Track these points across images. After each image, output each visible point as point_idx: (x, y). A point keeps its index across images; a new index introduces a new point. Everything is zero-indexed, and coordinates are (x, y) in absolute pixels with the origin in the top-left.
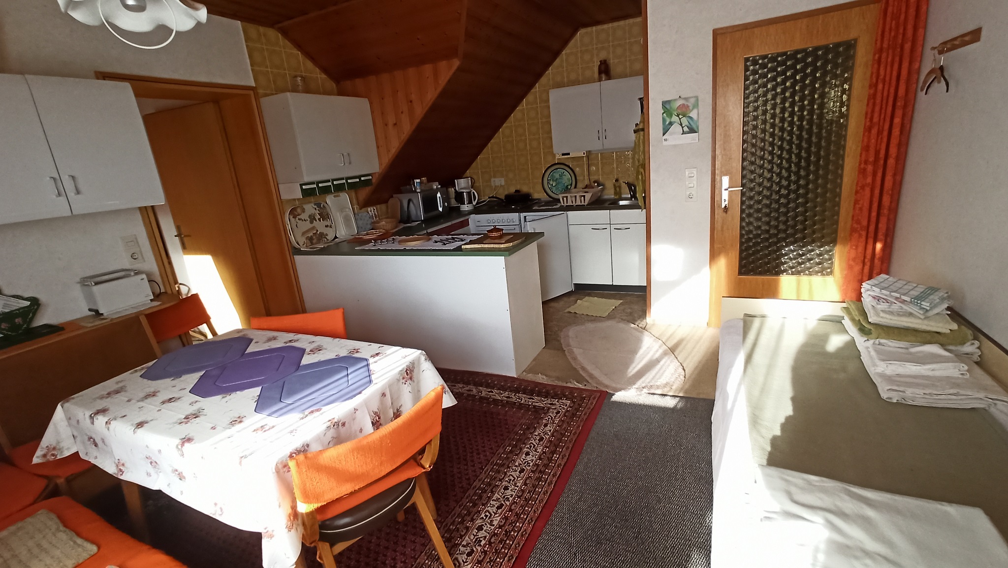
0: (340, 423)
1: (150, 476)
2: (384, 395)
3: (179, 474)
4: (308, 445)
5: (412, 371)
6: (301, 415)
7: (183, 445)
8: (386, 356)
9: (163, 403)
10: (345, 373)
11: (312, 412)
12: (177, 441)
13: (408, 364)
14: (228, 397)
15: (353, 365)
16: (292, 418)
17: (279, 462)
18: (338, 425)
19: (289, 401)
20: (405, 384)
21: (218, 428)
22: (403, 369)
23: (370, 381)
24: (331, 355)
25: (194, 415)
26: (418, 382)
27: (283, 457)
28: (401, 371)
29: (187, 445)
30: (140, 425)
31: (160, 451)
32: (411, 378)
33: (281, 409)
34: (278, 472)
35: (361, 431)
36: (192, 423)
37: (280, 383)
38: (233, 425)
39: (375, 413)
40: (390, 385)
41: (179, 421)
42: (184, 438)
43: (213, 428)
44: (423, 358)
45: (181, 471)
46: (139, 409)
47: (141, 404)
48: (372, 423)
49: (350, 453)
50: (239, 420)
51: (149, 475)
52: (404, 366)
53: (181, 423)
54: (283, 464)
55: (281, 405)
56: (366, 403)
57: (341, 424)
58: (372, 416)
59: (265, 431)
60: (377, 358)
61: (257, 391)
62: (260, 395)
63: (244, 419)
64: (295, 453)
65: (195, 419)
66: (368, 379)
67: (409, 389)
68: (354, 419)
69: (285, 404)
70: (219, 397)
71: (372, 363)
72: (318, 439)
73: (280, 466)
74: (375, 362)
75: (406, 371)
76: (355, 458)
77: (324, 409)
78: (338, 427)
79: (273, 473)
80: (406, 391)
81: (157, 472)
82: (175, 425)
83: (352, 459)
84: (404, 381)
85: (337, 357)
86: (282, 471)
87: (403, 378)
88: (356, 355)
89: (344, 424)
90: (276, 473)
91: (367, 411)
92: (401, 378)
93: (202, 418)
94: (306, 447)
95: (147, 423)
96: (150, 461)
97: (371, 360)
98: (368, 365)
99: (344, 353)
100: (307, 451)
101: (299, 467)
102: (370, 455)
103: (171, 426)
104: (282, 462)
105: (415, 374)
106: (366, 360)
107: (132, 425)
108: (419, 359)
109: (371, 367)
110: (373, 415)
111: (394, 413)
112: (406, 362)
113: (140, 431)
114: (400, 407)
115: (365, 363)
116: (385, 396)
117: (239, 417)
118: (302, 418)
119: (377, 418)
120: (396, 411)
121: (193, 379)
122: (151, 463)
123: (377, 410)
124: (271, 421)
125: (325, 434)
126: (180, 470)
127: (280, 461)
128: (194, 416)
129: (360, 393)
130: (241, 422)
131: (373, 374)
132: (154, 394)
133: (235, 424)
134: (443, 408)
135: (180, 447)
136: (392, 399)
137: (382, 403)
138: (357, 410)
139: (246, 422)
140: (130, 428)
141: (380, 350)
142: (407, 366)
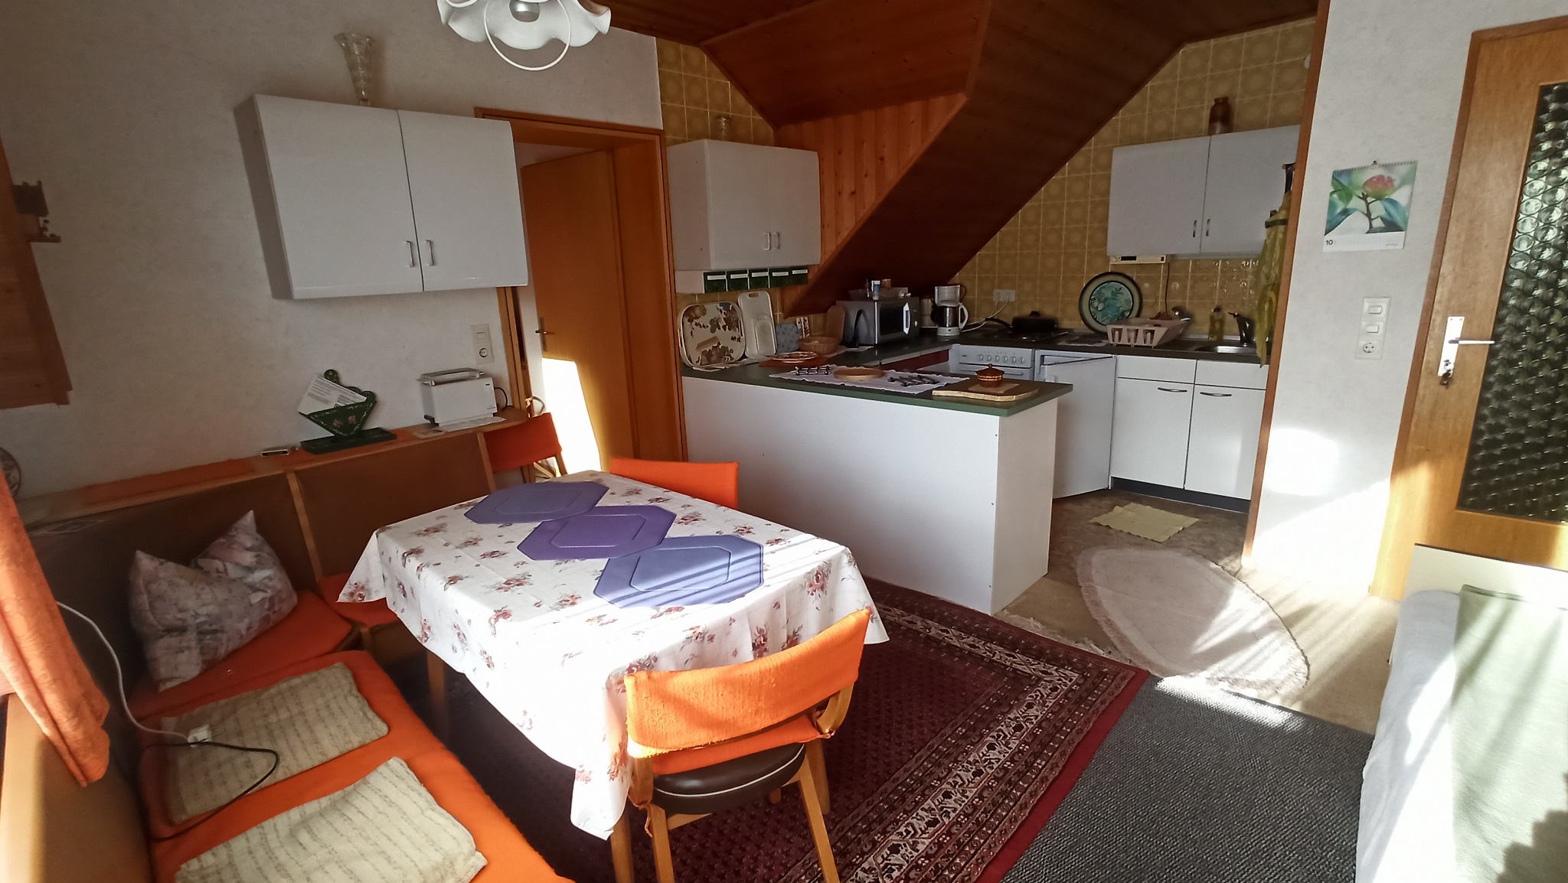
0: (707, 635)
1: (456, 652)
2: (777, 605)
3: (487, 659)
4: (656, 659)
5: (825, 576)
6: (654, 612)
7: (496, 620)
8: (790, 546)
9: (484, 556)
10: (725, 561)
11: (670, 610)
12: (490, 613)
13: (820, 564)
14: (563, 565)
15: (738, 551)
16: (642, 613)
17: (613, 674)
18: (704, 637)
19: (641, 588)
20: (812, 594)
21: (544, 606)
22: (813, 570)
23: (760, 581)
24: (711, 531)
25: (518, 580)
26: (833, 596)
27: (618, 669)
28: (809, 573)
29: (501, 620)
30: (453, 580)
31: (469, 621)
32: (822, 588)
33: (629, 596)
34: (609, 688)
35: (735, 653)
36: (513, 591)
37: (634, 558)
38: (563, 606)
39: (760, 631)
40: (789, 592)
41: (498, 586)
42: (500, 611)
43: (538, 605)
44: (846, 559)
45: (490, 655)
46: (455, 559)
47: (459, 552)
48: (753, 644)
49: (713, 685)
50: (571, 601)
51: (454, 649)
52: (815, 566)
53: (499, 589)
54: (619, 679)
55: (629, 591)
56: (749, 613)
57: (708, 637)
58: (755, 635)
59: (602, 625)
60: (776, 547)
61: (601, 563)
62: (604, 570)
63: (577, 601)
64: (637, 667)
65: (517, 587)
66: (757, 576)
67: (817, 603)
68: (728, 634)
69: (635, 591)
70: (552, 562)
71: (767, 553)
72: (671, 652)
73: (614, 681)
74: (773, 552)
75: (816, 575)
76: (720, 695)
77: (688, 609)
78: (702, 641)
79: (603, 689)
80: (812, 604)
81: (463, 649)
82: (493, 589)
83: (715, 695)
84: (810, 590)
85: (718, 534)
86: (614, 688)
87: (811, 585)
88: (746, 537)
89: (711, 639)
90: (605, 690)
91: (748, 626)
92: (807, 584)
93: (526, 587)
94: (653, 661)
95: (461, 579)
96: (457, 631)
97: (767, 549)
98: (760, 555)
99: (728, 531)
100: (653, 667)
101: (637, 690)
102: (742, 696)
103: (487, 590)
104: (616, 676)
105: (829, 582)
106: (760, 546)
107: (444, 578)
108: (839, 559)
109: (766, 559)
110: (757, 633)
111: (788, 638)
112: (817, 562)
113: (451, 588)
114: (799, 629)
115: (757, 551)
116: (779, 607)
117: (572, 596)
118: (654, 617)
119: (762, 639)
120: (791, 634)
121: (523, 530)
122: (459, 634)
123: (763, 628)
124: (614, 611)
125: (682, 648)
126: (489, 653)
127: (614, 673)
128: (518, 583)
129: (742, 595)
130: (573, 604)
131: (766, 570)
132: (474, 542)
133: (566, 605)
134: (865, 643)
135: (493, 621)
136: (788, 613)
137: (772, 617)
138: (734, 621)
139: (581, 605)
140: (441, 581)
141: (782, 535)
142: (819, 567)
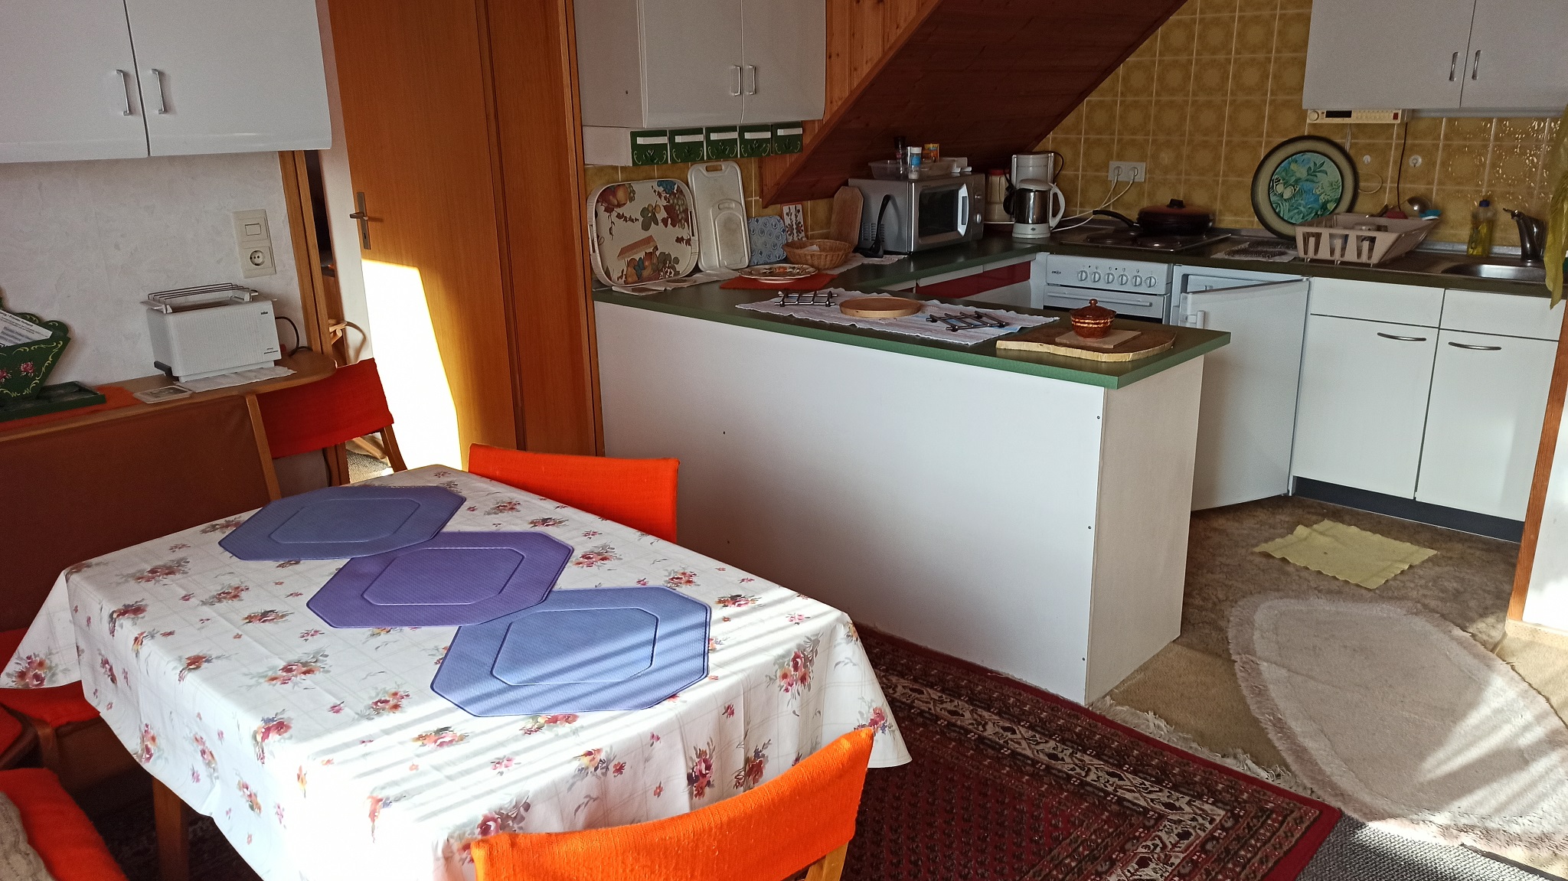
0: (612, 764)
1: (198, 780)
2: (729, 711)
3: (250, 796)
4: (527, 807)
5: (808, 660)
6: (529, 724)
7: (266, 736)
8: (754, 609)
9: (250, 619)
10: (648, 635)
11: (554, 720)
12: (257, 724)
13: (801, 641)
14: (384, 637)
15: (672, 616)
16: (507, 726)
17: (456, 835)
18: (607, 768)
19: (511, 679)
20: (787, 690)
21: (347, 711)
22: (788, 653)
23: (704, 671)
24: (627, 579)
25: (305, 664)
26: (821, 690)
27: (464, 825)
28: (783, 657)
29: (274, 737)
30: (195, 663)
31: (221, 734)
32: (803, 679)
33: (489, 695)
34: (448, 858)
35: (659, 791)
36: (296, 684)
37: (500, 626)
38: (378, 712)
39: (701, 754)
40: (748, 688)
41: (270, 673)
42: (272, 720)
43: (336, 709)
44: (842, 632)
45: (254, 791)
46: (200, 625)
47: (207, 611)
48: (689, 777)
49: (617, 856)
50: (391, 703)
51: (196, 777)
52: (791, 646)
53: (273, 679)
54: (464, 842)
55: (493, 685)
56: (682, 724)
57: (615, 766)
58: (691, 758)
59: (441, 745)
60: (732, 610)
61: (444, 634)
62: (444, 659)
63: (404, 702)
64: (495, 820)
65: (303, 676)
66: (697, 663)
67: (795, 704)
68: (647, 760)
69: (500, 685)
70: (366, 631)
71: (718, 622)
72: (553, 793)
73: (456, 846)
74: (726, 619)
75: (794, 660)
76: (628, 871)
77: (585, 719)
78: (604, 774)
79: (437, 859)
80: (787, 705)
81: (210, 776)
82: (262, 680)
83: (621, 871)
84: (784, 683)
85: (639, 586)
86: (457, 857)
87: (785, 676)
88: (684, 590)
89: (620, 769)
90: (442, 861)
91: (680, 746)
92: (778, 674)
93: (318, 676)
94: (522, 809)
95: (208, 661)
96: (201, 747)
97: (718, 613)
98: (706, 625)
99: (657, 579)
100: (523, 819)
101: (492, 865)
103: (253, 682)
104: (461, 837)
105: (815, 670)
106: (706, 608)
107: (180, 658)
108: (831, 631)
109: (715, 631)
110: (694, 757)
111: (747, 760)
112: (797, 637)
113: (191, 677)
114: (765, 746)
115: (700, 618)
116: (732, 713)
117: (395, 694)
118: (529, 732)
119: (703, 766)
120: (752, 754)
121: (319, 572)
122: (203, 752)
123: (704, 747)
124: (459, 721)
125: (572, 785)
126: (253, 788)
127: (457, 833)
128: (304, 669)
129: (673, 696)
130: (396, 707)
131: (714, 650)
132: (234, 594)
133: (384, 709)
134: (872, 764)
135: (259, 738)
136: (747, 723)
137: (721, 730)
138: (658, 739)
139: (411, 712)
140: (174, 664)
141: (743, 589)
142: (799, 646)
